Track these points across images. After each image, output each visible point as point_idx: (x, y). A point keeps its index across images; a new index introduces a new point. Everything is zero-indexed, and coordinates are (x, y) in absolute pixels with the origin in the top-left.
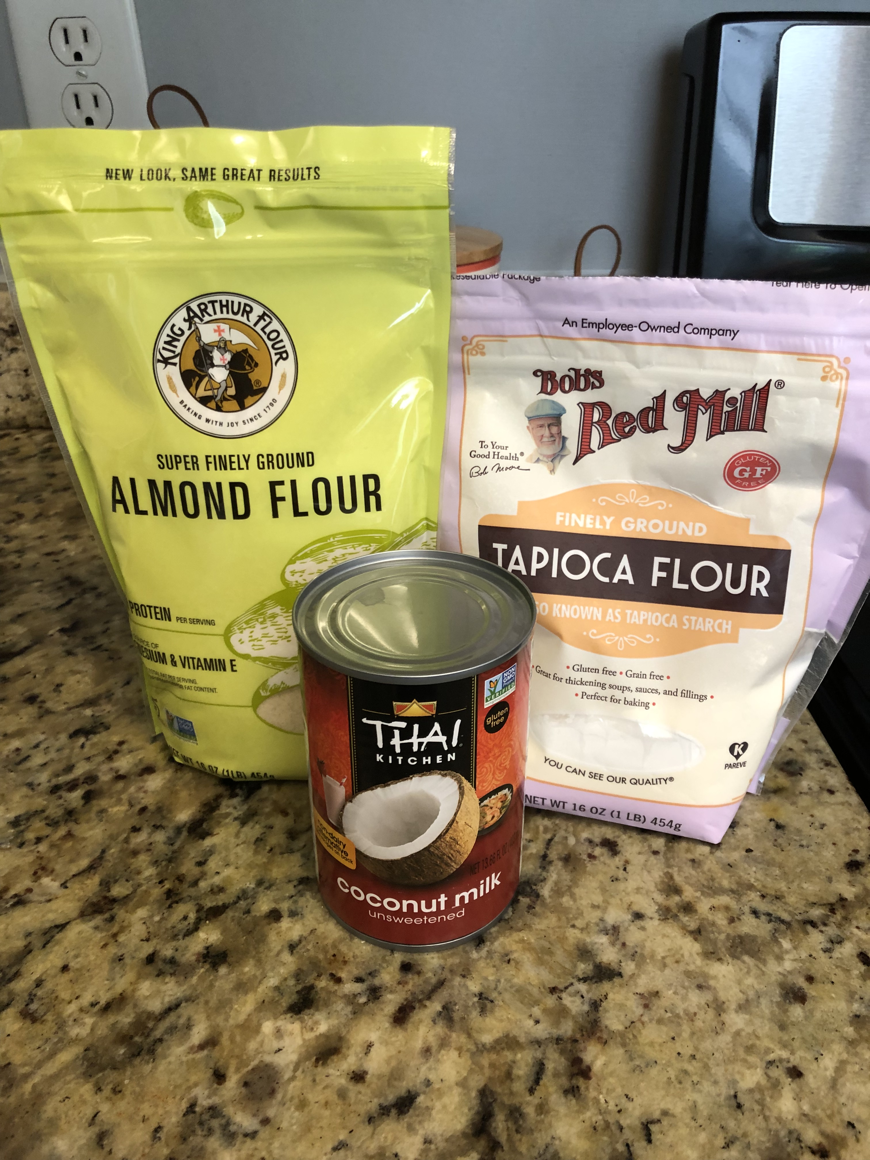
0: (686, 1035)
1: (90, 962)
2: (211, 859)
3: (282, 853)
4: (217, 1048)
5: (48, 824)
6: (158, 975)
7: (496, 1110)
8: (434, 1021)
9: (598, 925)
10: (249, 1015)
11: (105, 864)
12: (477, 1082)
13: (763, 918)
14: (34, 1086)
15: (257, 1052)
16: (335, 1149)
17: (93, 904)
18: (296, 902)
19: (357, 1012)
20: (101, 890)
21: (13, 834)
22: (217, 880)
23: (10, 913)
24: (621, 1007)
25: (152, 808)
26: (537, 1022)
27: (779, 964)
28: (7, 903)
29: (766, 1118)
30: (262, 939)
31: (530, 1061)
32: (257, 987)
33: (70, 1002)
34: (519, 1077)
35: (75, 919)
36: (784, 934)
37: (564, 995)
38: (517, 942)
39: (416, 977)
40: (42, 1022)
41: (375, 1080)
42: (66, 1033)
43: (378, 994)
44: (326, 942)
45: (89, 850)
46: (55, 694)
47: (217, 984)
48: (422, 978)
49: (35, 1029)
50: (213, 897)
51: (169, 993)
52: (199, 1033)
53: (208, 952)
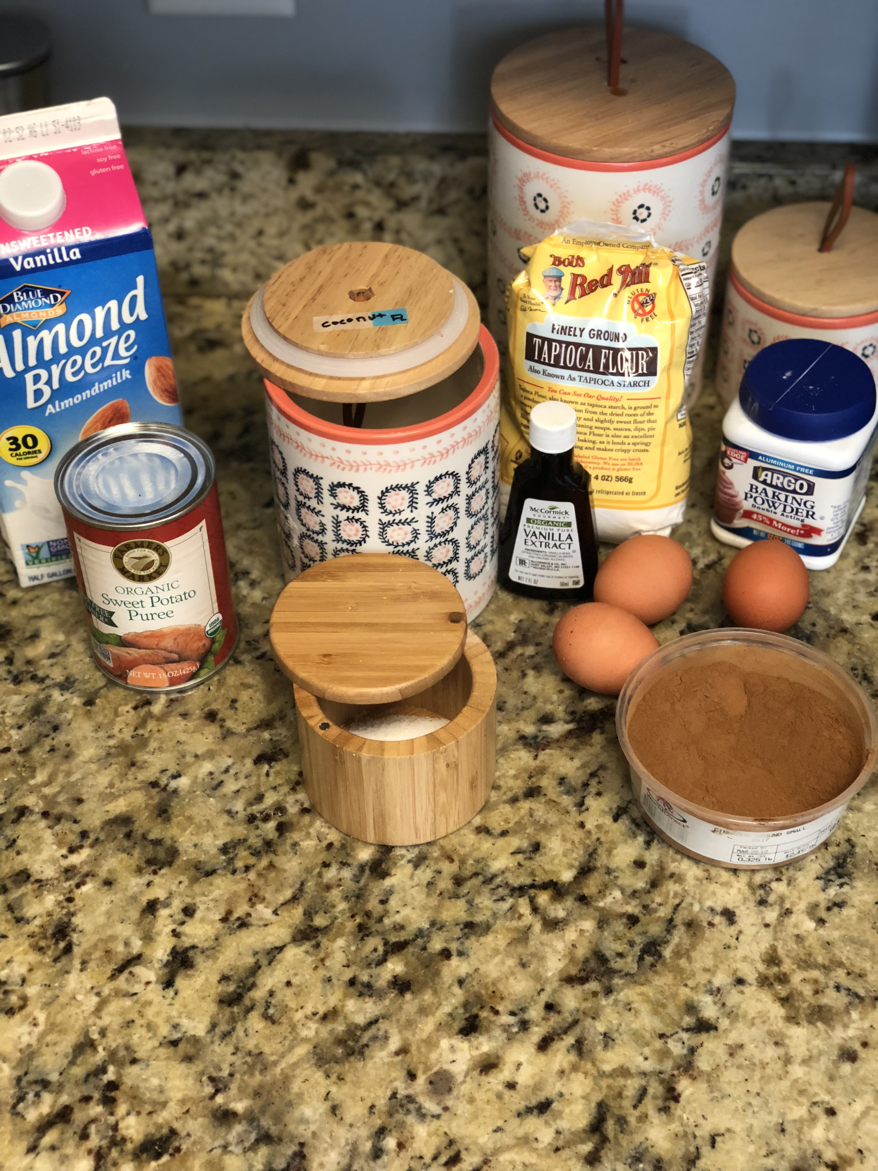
0: (756, 1078)
1: (306, 981)
2: (391, 898)
3: (450, 898)
4: (408, 1055)
5: (252, 854)
6: (360, 996)
7: (608, 1116)
8: (568, 1051)
9: (705, 986)
10: (430, 1033)
11: (305, 896)
12: (597, 1097)
13: (843, 992)
14: (282, 1070)
15: (438, 1061)
16: (495, 1131)
17: (300, 931)
18: (462, 943)
19: (510, 1038)
20: (305, 919)
21: (225, 861)
22: (398, 918)
23: (237, 933)
24: (712, 1053)
25: (337, 844)
26: (646, 1059)
27: (844, 1031)
28: (233, 924)
29: (800, 1140)
30: (437, 973)
31: (637, 1086)
32: (435, 1012)
33: (297, 1010)
34: (627, 1097)
35: (289, 944)
36: (856, 1008)
38: (638, 994)
39: (556, 1015)
40: (279, 1024)
41: (523, 1089)
42: (297, 1034)
43: (527, 1026)
44: (487, 981)
45: (290, 881)
46: (232, 712)
47: (404, 1007)
48: (561, 1017)
49: (275, 1028)
50: (396, 933)
51: (369, 1010)
52: (394, 1043)
53: (396, 981)
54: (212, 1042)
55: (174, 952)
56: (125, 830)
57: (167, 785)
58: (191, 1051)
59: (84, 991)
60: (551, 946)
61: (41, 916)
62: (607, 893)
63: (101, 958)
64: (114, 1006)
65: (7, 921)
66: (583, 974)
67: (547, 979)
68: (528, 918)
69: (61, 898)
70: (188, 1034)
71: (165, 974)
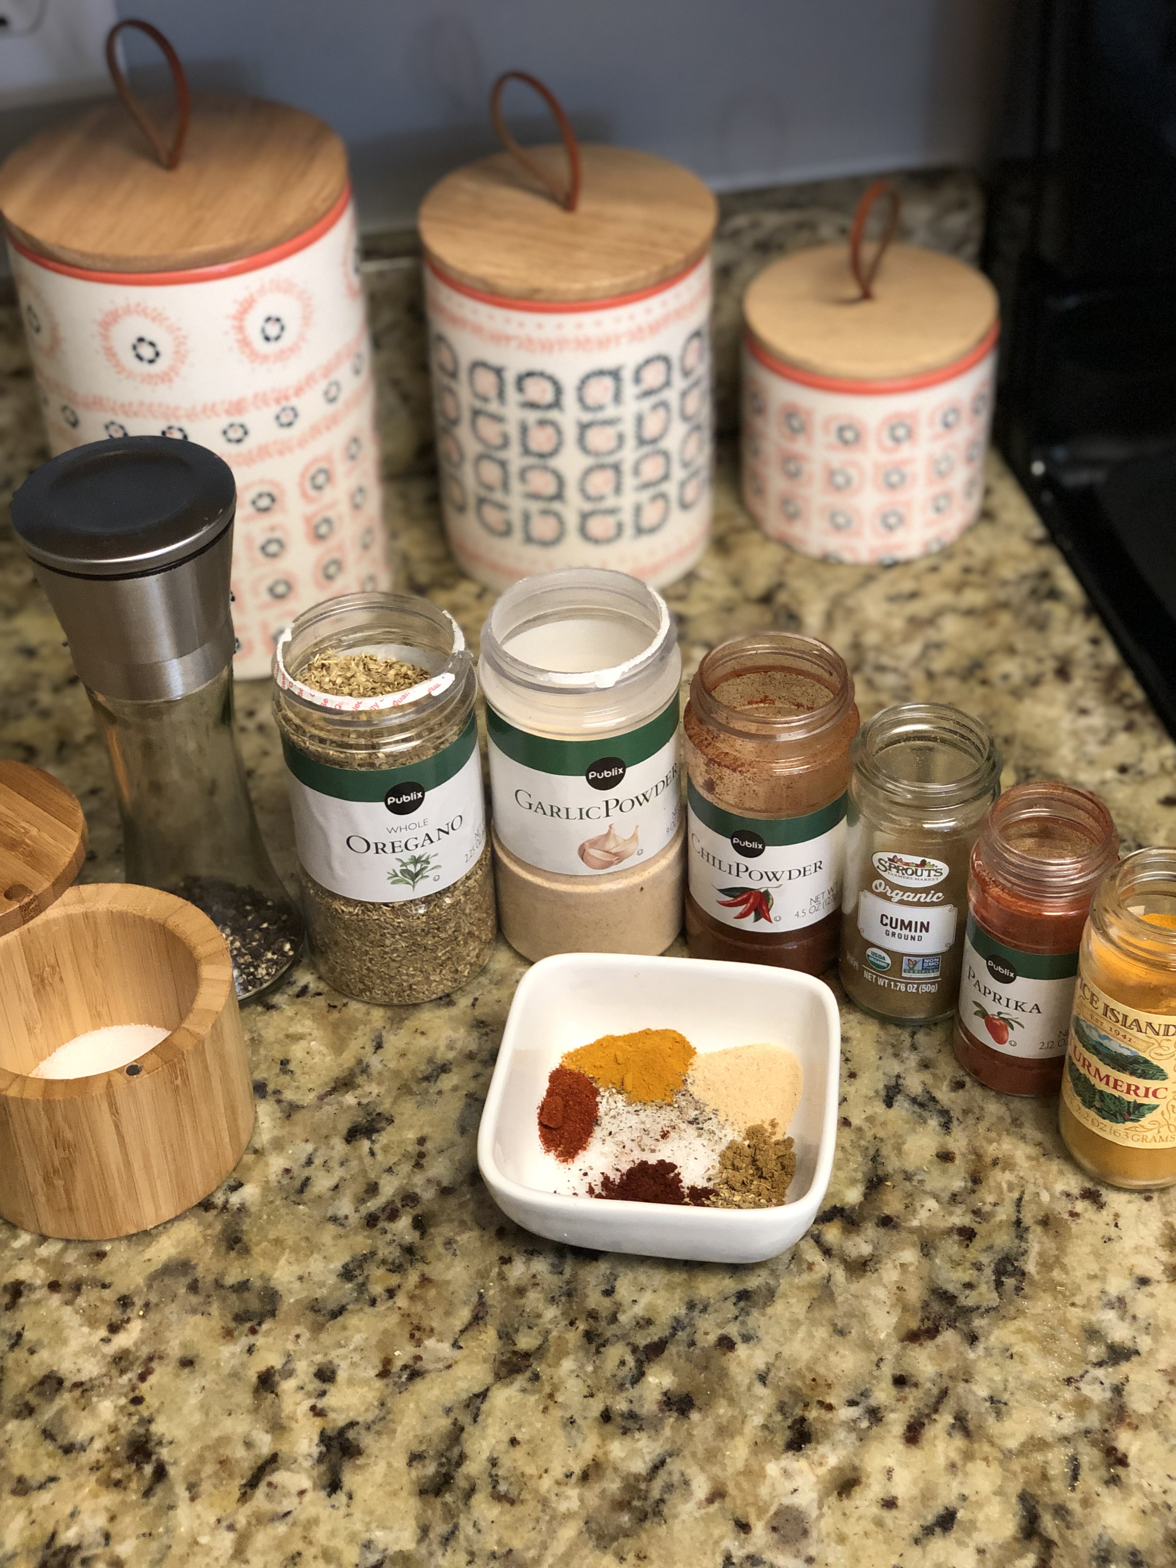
1: (538, 1430)
2: (618, 1284)
4: (727, 1499)
5: (390, 1270)
6: (624, 1434)
7: (1040, 1510)
8: (950, 1434)
9: (1100, 1298)
10: (747, 1460)
11: (492, 1311)
12: (1014, 1488)
15: (773, 1496)
17: (503, 1363)
18: (743, 1323)
19: (863, 1438)
20: (504, 1344)
21: (353, 1289)
22: (638, 1310)
23: (410, 1388)
24: (1145, 1388)
26: (1060, 1418)
28: (400, 1377)
30: (723, 1374)
31: (1063, 1458)
32: (742, 1429)
33: (540, 1477)
34: (1056, 1476)
35: (493, 1385)
37: (1081, 1385)
38: (1014, 1333)
39: (914, 1390)
40: (522, 1502)
41: (908, 1504)
42: (554, 1510)
43: (880, 1415)
44: (798, 1366)
45: (462, 1295)
46: (288, 1077)
47: (695, 1432)
48: (921, 1391)
49: (518, 1510)
50: (645, 1332)
51: (645, 1450)
52: (701, 1487)
53: (669, 1399)
54: (431, 1554)
55: (325, 1439)
56: (185, 1281)
57: (227, 1202)
59: (207, 1530)
60: (869, 1296)
61: (100, 1435)
62: (918, 1205)
63: (216, 1474)
64: (262, 1539)
65: (50, 1455)
66: (928, 1324)
67: (882, 1344)
68: (823, 1266)
69: (123, 1401)
70: (390, 1552)
71: (324, 1473)
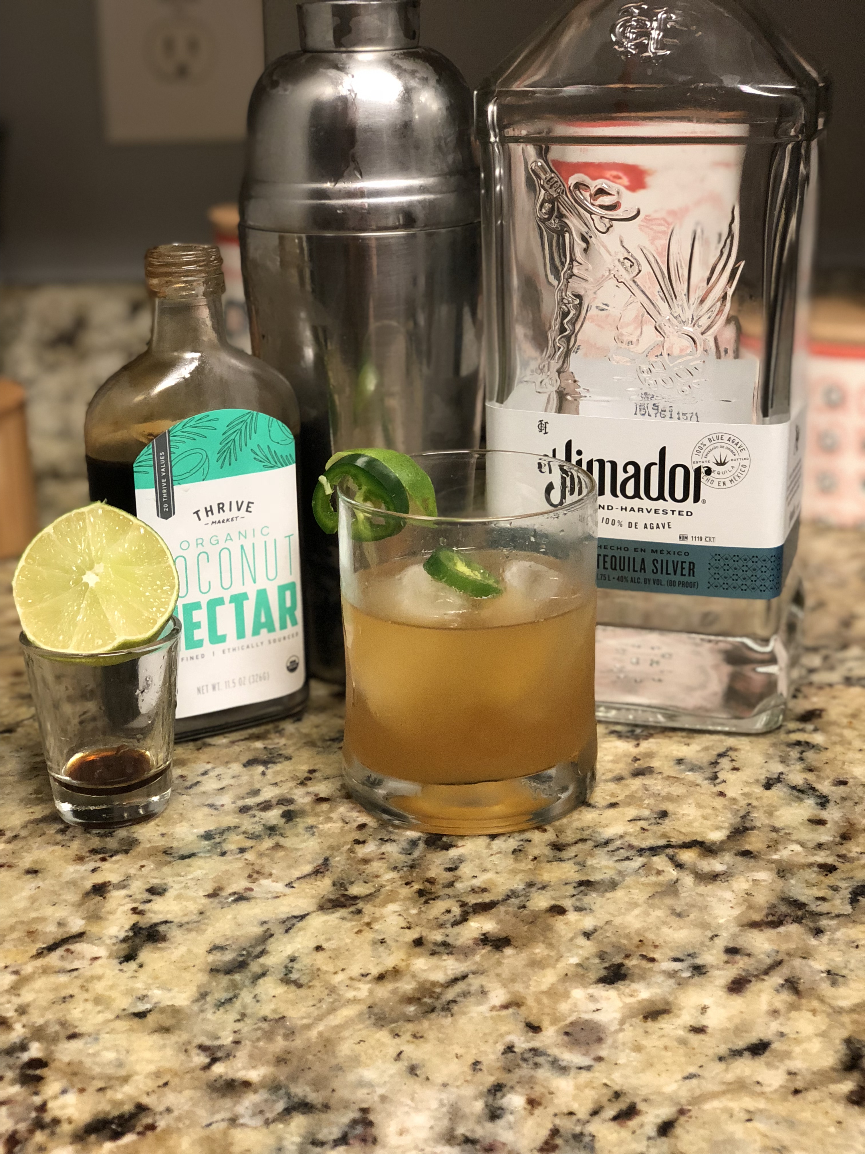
1: (346, 944)
2: (463, 865)
3: (549, 862)
4: (523, 1008)
5: (248, 838)
6: (432, 955)
8: (777, 991)
10: (553, 985)
11: (332, 869)
12: (840, 1034)
14: (321, 1034)
15: (572, 1011)
16: (687, 1078)
17: (331, 900)
18: (579, 900)
19: (681, 984)
20: (336, 890)
21: (209, 845)
22: (477, 883)
23: (234, 906)
28: (227, 898)
30: (549, 928)
32: (555, 965)
33: (335, 973)
35: (314, 912)
39: (746, 958)
40: (310, 987)
41: (718, 1033)
42: (340, 995)
43: (704, 970)
44: (627, 931)
45: (308, 858)
47: (505, 961)
48: (753, 959)
49: (302, 992)
50: (478, 896)
51: (449, 968)
52: (498, 997)
53: (486, 938)
54: (202, 1011)
55: (136, 928)
56: (59, 826)
58: (167, 1023)
60: (714, 896)
62: (781, 847)
63: (20, 939)
64: (41, 983)
66: (772, 919)
67: (720, 926)
68: (672, 873)
70: (162, 1005)
71: (124, 949)
